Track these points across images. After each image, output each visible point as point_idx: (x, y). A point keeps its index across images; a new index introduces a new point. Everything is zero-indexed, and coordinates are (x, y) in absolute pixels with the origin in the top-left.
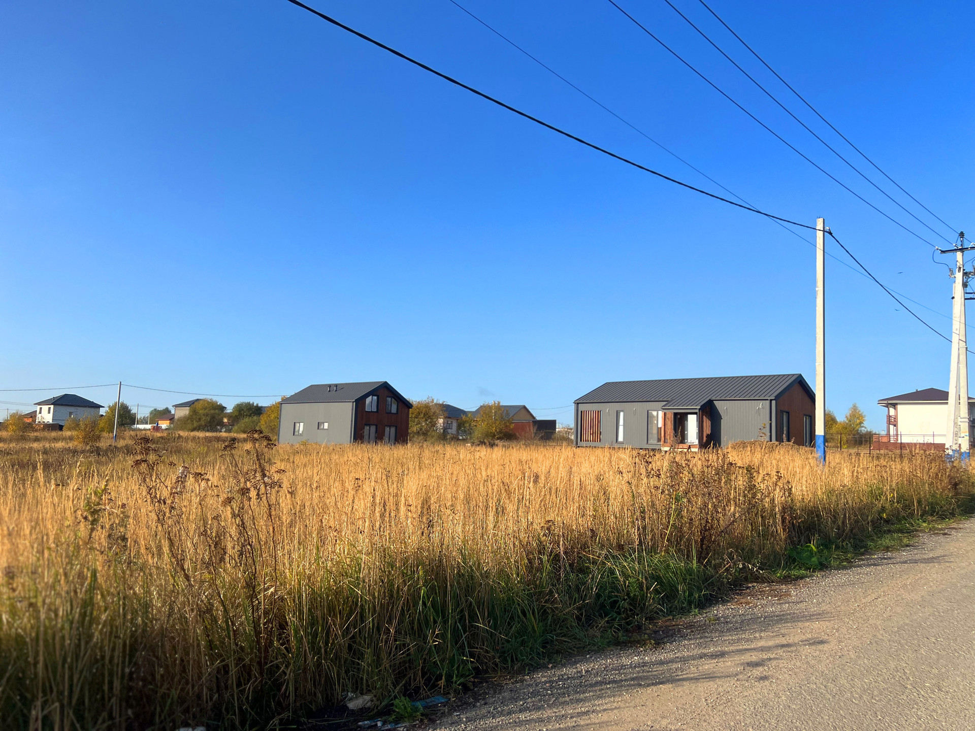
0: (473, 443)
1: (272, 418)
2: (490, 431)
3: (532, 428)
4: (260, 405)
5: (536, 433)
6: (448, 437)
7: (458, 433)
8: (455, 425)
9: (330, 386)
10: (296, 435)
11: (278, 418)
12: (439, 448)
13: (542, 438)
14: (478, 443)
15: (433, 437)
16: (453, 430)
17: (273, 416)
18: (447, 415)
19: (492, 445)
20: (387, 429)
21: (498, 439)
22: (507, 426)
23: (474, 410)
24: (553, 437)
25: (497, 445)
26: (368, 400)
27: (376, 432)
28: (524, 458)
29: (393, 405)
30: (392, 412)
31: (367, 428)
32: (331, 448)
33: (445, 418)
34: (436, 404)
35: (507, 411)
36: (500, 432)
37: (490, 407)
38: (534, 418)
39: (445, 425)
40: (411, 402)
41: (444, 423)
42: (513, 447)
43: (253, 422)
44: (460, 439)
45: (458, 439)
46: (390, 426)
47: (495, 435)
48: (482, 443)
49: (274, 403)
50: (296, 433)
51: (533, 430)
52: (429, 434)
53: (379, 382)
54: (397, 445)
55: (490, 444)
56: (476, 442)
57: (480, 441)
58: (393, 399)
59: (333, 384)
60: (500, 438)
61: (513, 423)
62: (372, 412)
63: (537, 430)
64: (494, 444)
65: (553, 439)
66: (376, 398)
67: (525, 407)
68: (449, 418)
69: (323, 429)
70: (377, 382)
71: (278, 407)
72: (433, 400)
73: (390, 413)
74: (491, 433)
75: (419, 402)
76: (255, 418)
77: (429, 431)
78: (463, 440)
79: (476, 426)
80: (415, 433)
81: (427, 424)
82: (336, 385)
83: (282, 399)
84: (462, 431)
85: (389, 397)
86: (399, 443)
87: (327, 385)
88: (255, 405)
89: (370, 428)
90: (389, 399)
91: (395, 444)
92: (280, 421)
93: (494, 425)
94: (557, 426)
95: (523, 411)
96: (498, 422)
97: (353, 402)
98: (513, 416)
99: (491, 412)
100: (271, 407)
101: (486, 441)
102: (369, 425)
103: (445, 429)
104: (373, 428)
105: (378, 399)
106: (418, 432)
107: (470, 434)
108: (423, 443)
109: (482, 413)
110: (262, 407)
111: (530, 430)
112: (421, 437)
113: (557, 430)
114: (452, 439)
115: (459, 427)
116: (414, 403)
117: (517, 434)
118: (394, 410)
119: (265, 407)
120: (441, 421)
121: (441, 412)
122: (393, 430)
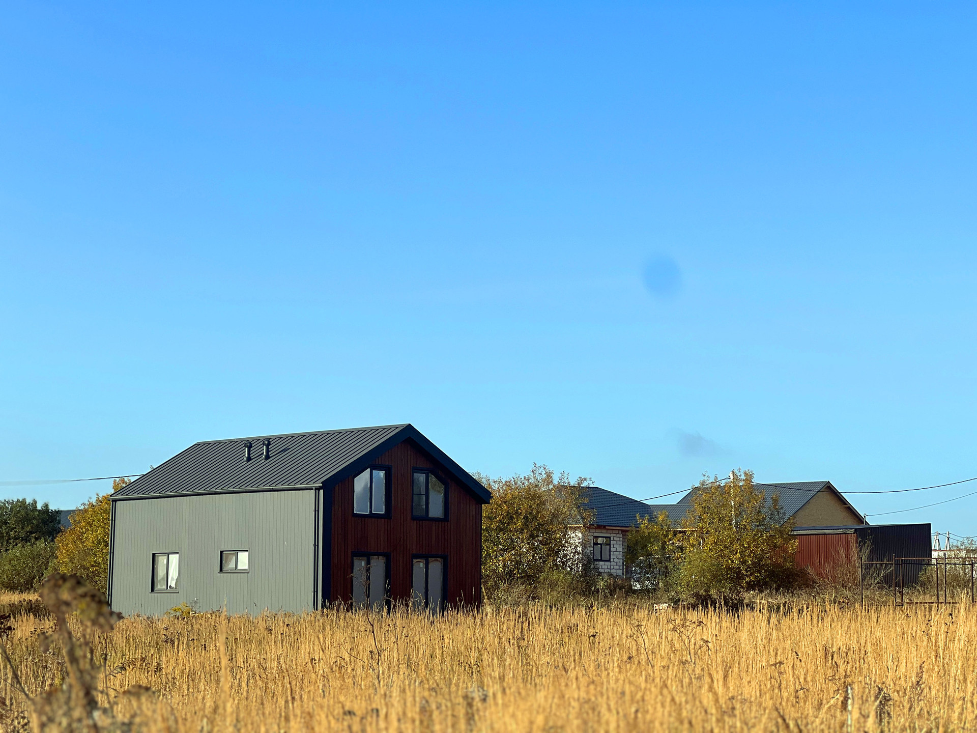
0: (676, 602)
1: (89, 544)
2: (724, 562)
3: (854, 550)
4: (52, 507)
5: (868, 567)
6: (601, 584)
7: (628, 571)
8: (617, 548)
9: (249, 444)
10: (161, 592)
11: (108, 542)
12: (576, 616)
13: (888, 582)
14: (692, 601)
15: (553, 585)
16: (614, 564)
17: (91, 537)
18: (591, 519)
19: (734, 607)
20: (419, 566)
21: (750, 587)
22: (775, 546)
23: (674, 500)
24: (922, 577)
25: (751, 606)
26: (361, 482)
27: (388, 575)
28: (840, 642)
29: (432, 494)
30: (432, 514)
31: (360, 564)
32: (262, 625)
33: (588, 527)
34: (560, 488)
35: (775, 501)
36: (758, 565)
37: (723, 491)
38: (859, 519)
39: (589, 550)
40: (484, 483)
41: (584, 546)
42: (800, 611)
43: (35, 557)
44: (635, 592)
45: (630, 591)
46: (426, 557)
47: (740, 576)
48: (703, 601)
49: (94, 501)
50: (160, 586)
51: (858, 556)
52: (542, 576)
53: (390, 428)
54: (451, 613)
55: (726, 603)
56: (686, 596)
57: (697, 595)
58: (433, 479)
59: (258, 439)
60: (757, 586)
61: (795, 537)
62: (372, 516)
63: (870, 558)
64: (741, 602)
65: (923, 585)
66: (382, 474)
67: (829, 488)
68: (600, 527)
69: (236, 570)
70: (383, 428)
71: (105, 511)
72: (549, 476)
73: (426, 518)
74: (729, 569)
75: (508, 484)
76: (41, 544)
77: (540, 570)
78: (645, 592)
79: (681, 549)
80: (500, 577)
81: (535, 549)
82: (268, 442)
83: (115, 486)
84: (638, 565)
85: (420, 470)
86: (456, 607)
87: (241, 441)
88: (39, 507)
89: (368, 563)
90: (421, 478)
91: (443, 609)
92: (112, 553)
93: (736, 546)
94: (934, 545)
95: (826, 498)
96: (747, 538)
97: (318, 489)
98: (794, 515)
99: (725, 505)
100: (86, 511)
101: (713, 592)
102: (368, 556)
103: (589, 563)
104: (378, 565)
105: (388, 477)
106: (510, 573)
107: (666, 573)
108: (526, 604)
109: (699, 510)
110: (58, 512)
111: (848, 557)
112: (519, 589)
113: (935, 555)
114: (612, 590)
115: (631, 553)
116: (495, 487)
117: (810, 570)
118: (436, 509)
119: (69, 512)
120: (576, 537)
121: (575, 512)
122: (436, 567)
